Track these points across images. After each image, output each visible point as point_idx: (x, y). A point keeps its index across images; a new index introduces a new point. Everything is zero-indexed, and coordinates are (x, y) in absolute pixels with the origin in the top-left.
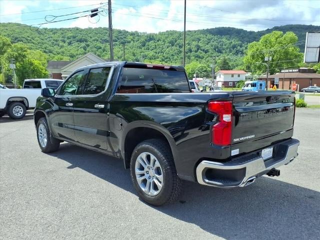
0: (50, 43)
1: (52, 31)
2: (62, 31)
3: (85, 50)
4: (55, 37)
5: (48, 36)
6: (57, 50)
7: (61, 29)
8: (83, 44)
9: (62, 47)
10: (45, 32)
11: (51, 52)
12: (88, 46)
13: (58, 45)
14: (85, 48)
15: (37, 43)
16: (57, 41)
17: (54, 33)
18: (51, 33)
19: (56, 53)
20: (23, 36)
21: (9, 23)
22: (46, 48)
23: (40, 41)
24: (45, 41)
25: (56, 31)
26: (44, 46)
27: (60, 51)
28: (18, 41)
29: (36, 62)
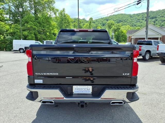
0: (136, 21)
1: (137, 15)
2: (142, 14)
3: (155, 23)
4: (138, 18)
5: (135, 18)
6: (138, 24)
7: (142, 13)
8: (154, 20)
9: (141, 22)
10: (134, 16)
11: (135, 26)
12: (156, 20)
13: (140, 22)
14: (154, 22)
15: (129, 22)
16: (139, 20)
17: (138, 16)
18: (137, 16)
19: (138, 26)
20: (123, 19)
21: (118, 14)
22: (133, 24)
23: (130, 20)
24: (133, 20)
25: (139, 15)
26: (132, 23)
27: (140, 25)
28: (121, 22)
29: (125, 31)
